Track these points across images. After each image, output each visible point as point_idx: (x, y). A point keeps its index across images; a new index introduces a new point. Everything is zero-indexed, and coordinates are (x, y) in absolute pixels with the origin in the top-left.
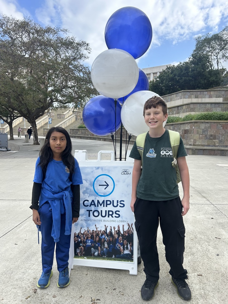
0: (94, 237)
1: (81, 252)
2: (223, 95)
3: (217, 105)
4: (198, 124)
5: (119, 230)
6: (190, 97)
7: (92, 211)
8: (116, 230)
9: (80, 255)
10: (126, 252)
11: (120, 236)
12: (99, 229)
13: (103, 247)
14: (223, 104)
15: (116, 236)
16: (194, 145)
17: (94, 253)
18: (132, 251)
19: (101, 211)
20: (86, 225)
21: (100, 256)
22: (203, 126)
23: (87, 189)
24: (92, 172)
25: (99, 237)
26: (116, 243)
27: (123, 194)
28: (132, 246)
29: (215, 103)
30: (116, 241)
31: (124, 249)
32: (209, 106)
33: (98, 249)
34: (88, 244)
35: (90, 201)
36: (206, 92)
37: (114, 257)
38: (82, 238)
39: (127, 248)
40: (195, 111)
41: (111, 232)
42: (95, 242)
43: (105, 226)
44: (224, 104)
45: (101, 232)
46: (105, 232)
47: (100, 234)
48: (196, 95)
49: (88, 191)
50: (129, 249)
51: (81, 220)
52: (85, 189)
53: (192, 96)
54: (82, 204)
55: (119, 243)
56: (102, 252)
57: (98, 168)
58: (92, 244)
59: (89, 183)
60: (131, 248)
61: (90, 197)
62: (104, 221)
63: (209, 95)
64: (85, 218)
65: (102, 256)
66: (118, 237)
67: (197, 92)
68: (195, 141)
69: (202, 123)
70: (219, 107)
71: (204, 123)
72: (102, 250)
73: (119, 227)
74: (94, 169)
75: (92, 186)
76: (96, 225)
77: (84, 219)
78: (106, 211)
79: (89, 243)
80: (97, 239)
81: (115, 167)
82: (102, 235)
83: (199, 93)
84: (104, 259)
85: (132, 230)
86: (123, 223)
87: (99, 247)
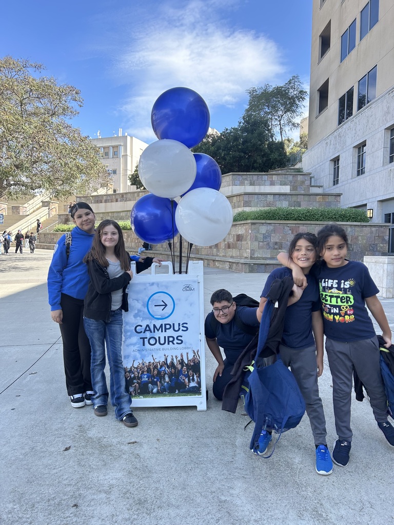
0: (151, 371)
1: (135, 390)
2: (291, 182)
3: (282, 197)
4: (257, 226)
5: (182, 360)
6: (242, 184)
7: (147, 338)
8: (178, 359)
9: (134, 395)
10: (193, 384)
11: (184, 366)
12: (156, 361)
13: (163, 382)
14: (291, 196)
15: (179, 367)
16: (252, 258)
17: (152, 390)
18: (199, 383)
19: (159, 338)
20: (140, 356)
21: (160, 393)
22: (263, 229)
23: (139, 311)
24: (145, 289)
25: (158, 369)
26: (179, 376)
27: (185, 314)
28: (199, 376)
29: (280, 194)
30: (180, 372)
31: (189, 382)
32: (270, 198)
33: (157, 385)
34: (143, 380)
35: (144, 326)
36: (266, 177)
37: (177, 392)
38: (136, 373)
39: (193, 380)
40: (250, 206)
41: (172, 363)
42: (153, 376)
43: (165, 355)
44: (293, 196)
45: (160, 364)
46: (165, 363)
47: (159, 366)
48: (251, 181)
49: (141, 314)
50: (196, 380)
51: (134, 351)
52: (136, 312)
53: (246, 182)
54: (134, 331)
55: (183, 375)
56: (162, 387)
57: (153, 284)
58: (148, 380)
59: (142, 303)
60: (197, 379)
61: (143, 321)
62: (163, 349)
63: (271, 181)
64: (138, 347)
65: (162, 393)
66: (182, 368)
67: (253, 176)
68: (253, 251)
69: (262, 224)
70: (285, 200)
71: (264, 224)
72: (162, 385)
73: (182, 356)
74: (148, 285)
75: (146, 308)
76: (152, 356)
77: (137, 349)
78: (165, 337)
79: (145, 379)
80: (156, 372)
81: (175, 282)
82: (161, 367)
83: (255, 177)
84: (165, 395)
85: (198, 357)
86: (187, 351)
87: (158, 382)
